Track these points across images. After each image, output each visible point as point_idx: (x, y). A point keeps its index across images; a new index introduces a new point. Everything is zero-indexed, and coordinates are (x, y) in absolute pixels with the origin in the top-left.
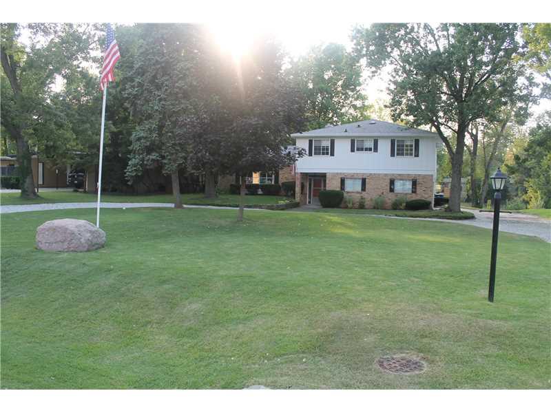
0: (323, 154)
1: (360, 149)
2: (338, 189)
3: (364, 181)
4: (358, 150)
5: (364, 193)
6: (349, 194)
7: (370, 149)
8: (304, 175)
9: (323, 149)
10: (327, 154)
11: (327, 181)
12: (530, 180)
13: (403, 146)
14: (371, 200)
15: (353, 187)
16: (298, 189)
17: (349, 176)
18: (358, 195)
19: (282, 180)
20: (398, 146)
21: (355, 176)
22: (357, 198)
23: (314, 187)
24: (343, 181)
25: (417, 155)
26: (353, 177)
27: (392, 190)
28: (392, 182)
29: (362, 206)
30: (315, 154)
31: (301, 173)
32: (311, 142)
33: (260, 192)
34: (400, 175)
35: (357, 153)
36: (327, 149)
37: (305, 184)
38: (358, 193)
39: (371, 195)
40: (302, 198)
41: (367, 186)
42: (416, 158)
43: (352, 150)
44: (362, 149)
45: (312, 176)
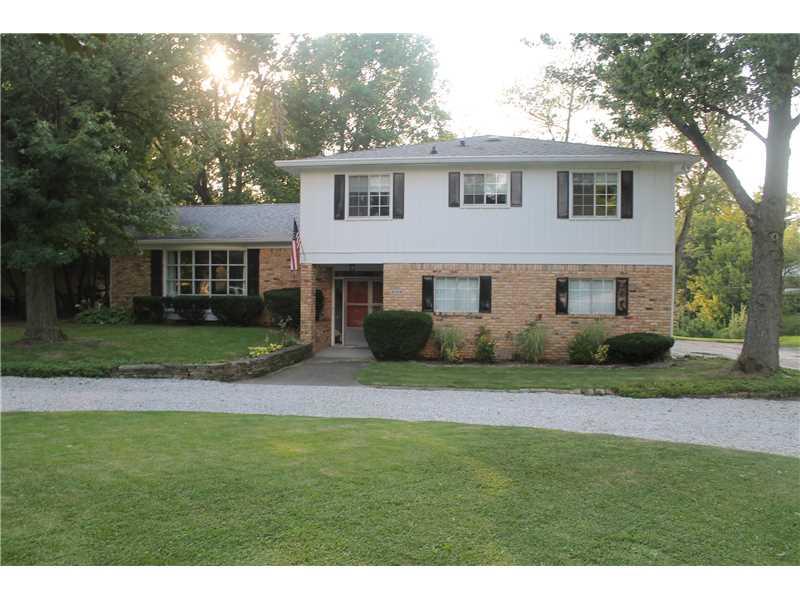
0: (374, 212)
1: (475, 199)
2: (417, 308)
3: (485, 286)
4: (469, 200)
5: (486, 316)
6: (447, 321)
7: (501, 199)
8: (325, 272)
9: (375, 201)
10: (385, 212)
11: (386, 288)
12: (697, 278)
13: (589, 189)
14: (509, 335)
15: (455, 301)
16: (307, 309)
17: (444, 273)
18: (470, 323)
19: (267, 284)
20: (577, 189)
21: (462, 273)
22: (467, 329)
23: (349, 301)
24: (428, 287)
25: (627, 214)
26: (454, 275)
27: (561, 309)
28: (562, 287)
29: (485, 356)
30: (353, 213)
31: (314, 266)
32: (339, 181)
33: (210, 316)
34: (583, 267)
35: (465, 211)
36: (385, 200)
37: (325, 294)
38: (470, 316)
39: (505, 324)
40: (320, 333)
41: (496, 298)
42: (625, 220)
43: (454, 203)
44: (479, 200)
45: (345, 274)
